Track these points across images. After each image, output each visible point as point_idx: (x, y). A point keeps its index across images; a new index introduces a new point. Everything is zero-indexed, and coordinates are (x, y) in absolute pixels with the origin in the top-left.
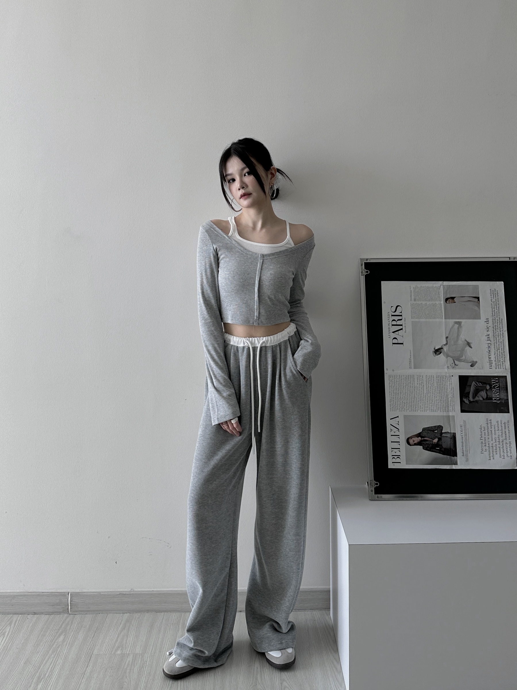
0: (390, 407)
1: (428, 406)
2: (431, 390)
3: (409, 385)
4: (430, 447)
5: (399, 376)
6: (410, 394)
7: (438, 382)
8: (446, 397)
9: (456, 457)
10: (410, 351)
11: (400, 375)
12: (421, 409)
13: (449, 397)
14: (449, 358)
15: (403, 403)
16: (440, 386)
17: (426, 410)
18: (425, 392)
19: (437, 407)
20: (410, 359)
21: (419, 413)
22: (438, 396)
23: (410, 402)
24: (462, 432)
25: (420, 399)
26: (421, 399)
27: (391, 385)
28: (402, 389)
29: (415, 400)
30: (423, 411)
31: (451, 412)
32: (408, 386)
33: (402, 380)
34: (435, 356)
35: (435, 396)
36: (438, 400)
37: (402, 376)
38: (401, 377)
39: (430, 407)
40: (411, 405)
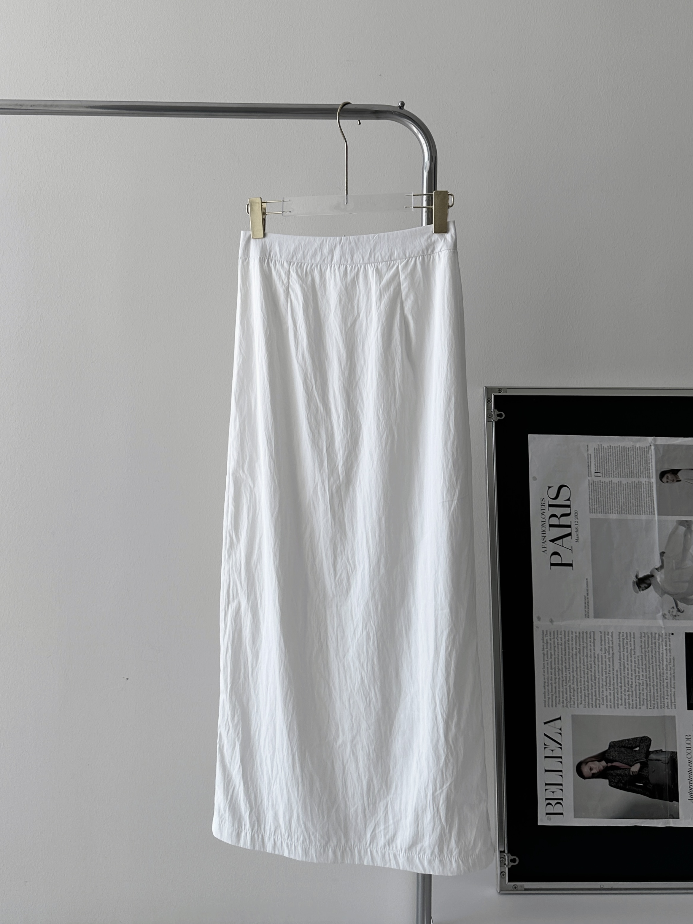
0: (545, 698)
1: (621, 696)
2: (629, 663)
3: (583, 652)
4: (623, 781)
5: (563, 633)
6: (586, 672)
7: (643, 647)
8: (658, 677)
9: (677, 802)
10: (587, 582)
11: (565, 631)
12: (607, 702)
13: (665, 677)
14: (666, 595)
15: (570, 690)
16: (647, 654)
17: (618, 704)
18: (617, 667)
19: (639, 698)
20: (586, 598)
21: (604, 711)
22: (643, 675)
23: (585, 687)
24: (689, 751)
25: (606, 682)
26: (608, 681)
27: (547, 651)
28: (569, 660)
29: (595, 683)
30: (611, 708)
31: (668, 708)
32: (582, 654)
33: (570, 642)
34: (637, 593)
35: (636, 676)
36: (643, 685)
37: (570, 633)
38: (568, 636)
39: (625, 699)
40: (587, 694)
